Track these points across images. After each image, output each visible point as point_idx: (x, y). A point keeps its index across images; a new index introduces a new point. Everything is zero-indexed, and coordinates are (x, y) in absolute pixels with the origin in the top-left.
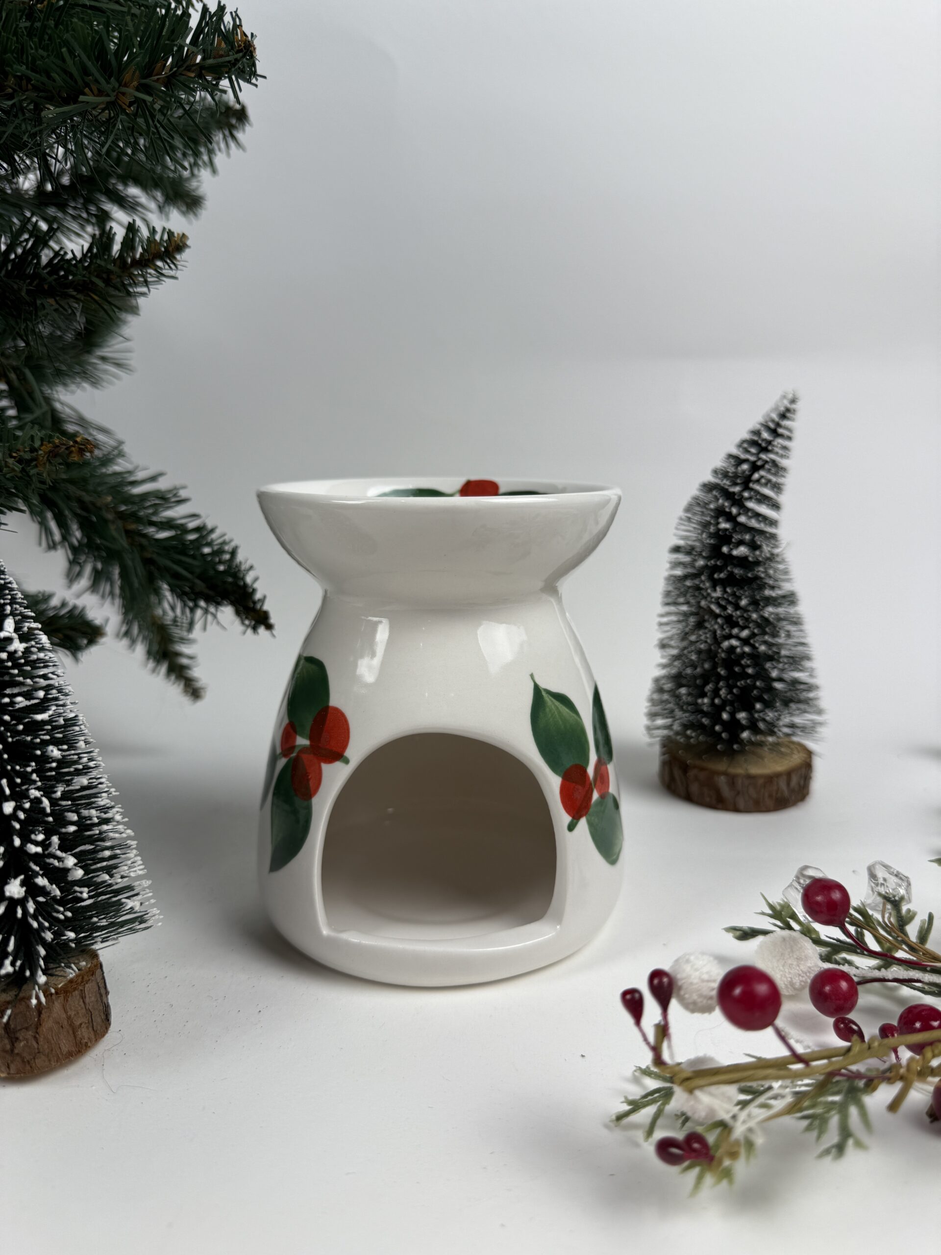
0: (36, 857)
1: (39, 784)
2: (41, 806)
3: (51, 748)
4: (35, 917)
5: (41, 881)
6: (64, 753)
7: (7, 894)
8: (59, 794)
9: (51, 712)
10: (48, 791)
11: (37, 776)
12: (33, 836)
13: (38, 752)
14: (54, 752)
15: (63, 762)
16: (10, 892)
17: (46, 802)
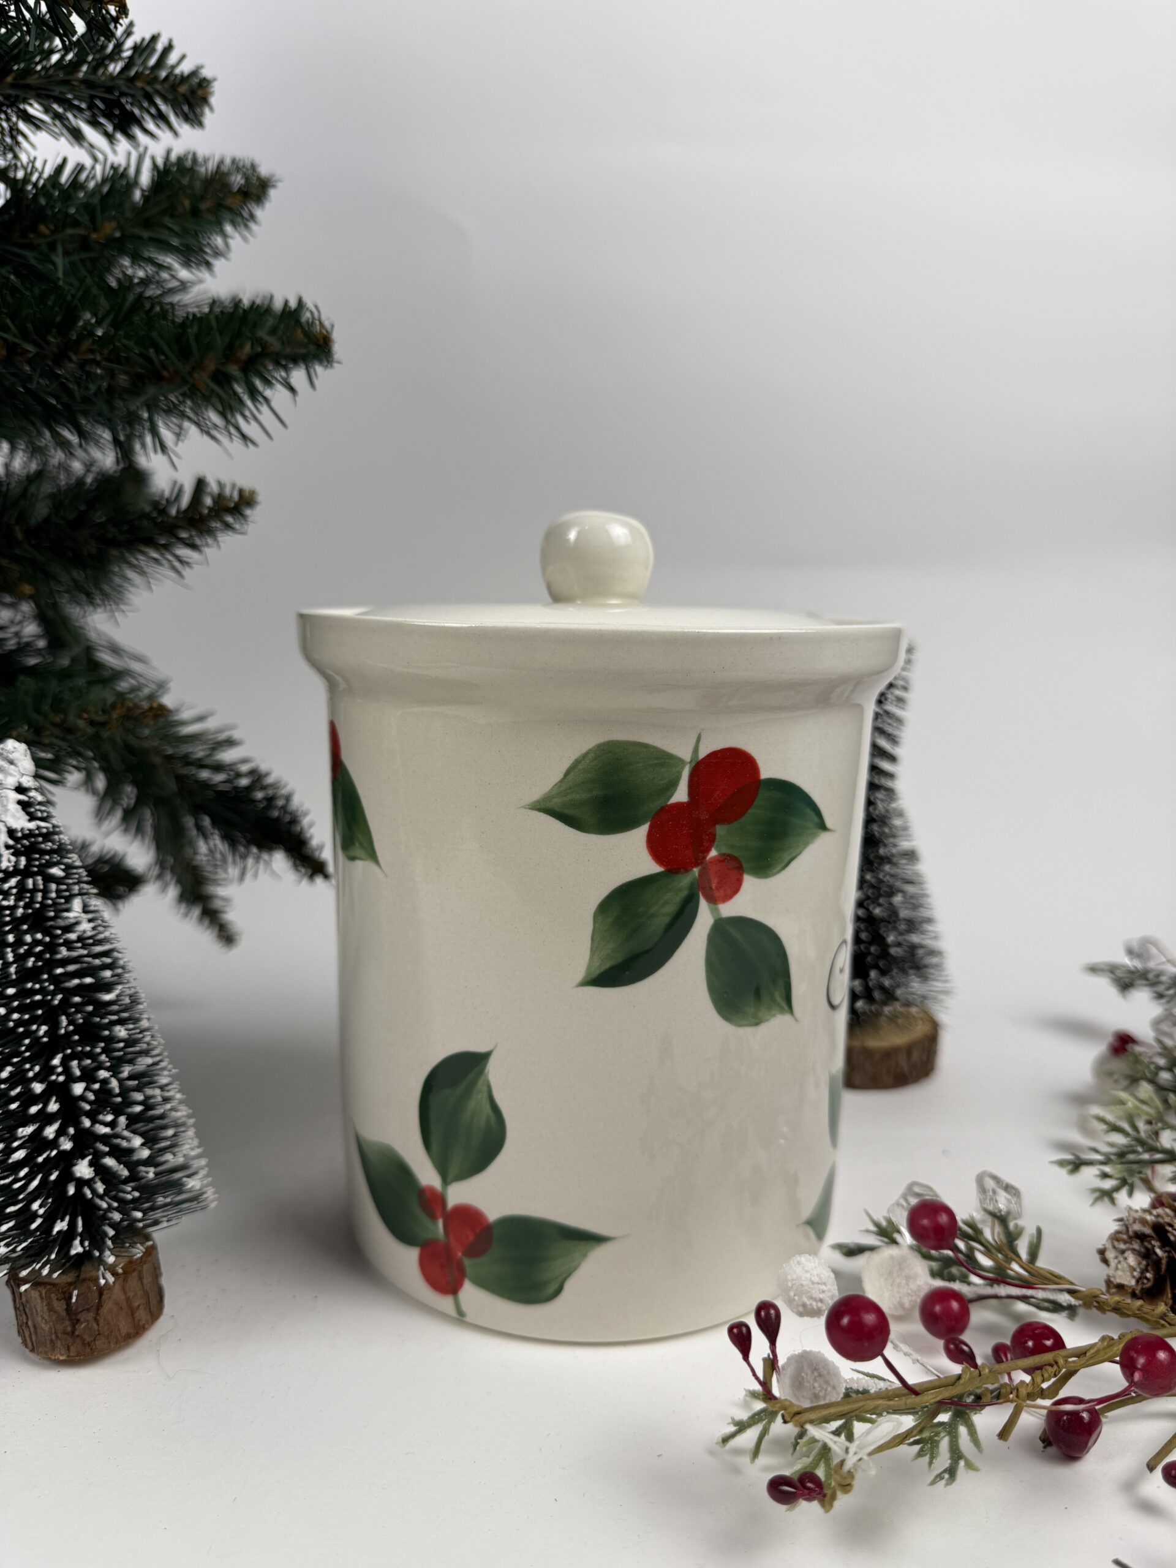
0: (105, 1139)
1: (108, 1064)
2: (109, 1086)
3: (118, 1028)
4: (101, 1197)
5: (109, 1162)
6: (130, 1032)
7: (78, 1175)
8: (125, 1074)
9: (117, 992)
10: (115, 1070)
11: (107, 1057)
12: (101, 1117)
13: (107, 1033)
14: (121, 1032)
15: (130, 1042)
16: (81, 1172)
17: (114, 1084)
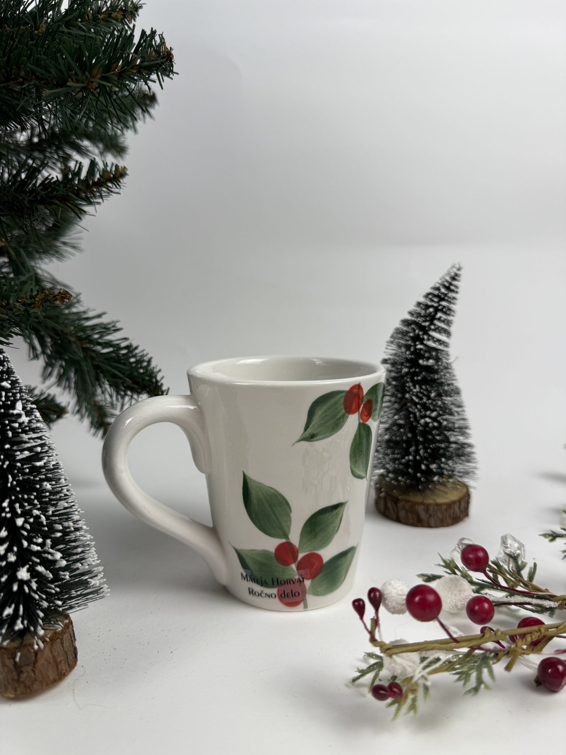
0: (37, 554)
1: (39, 506)
2: (40, 520)
3: (45, 483)
4: (35, 592)
5: (40, 569)
6: (53, 487)
7: (20, 577)
8: (50, 513)
9: (45, 461)
10: (44, 510)
11: (38, 501)
12: (35, 540)
13: (38, 486)
14: (48, 486)
15: (52, 492)
16: (21, 576)
17: (43, 518)
